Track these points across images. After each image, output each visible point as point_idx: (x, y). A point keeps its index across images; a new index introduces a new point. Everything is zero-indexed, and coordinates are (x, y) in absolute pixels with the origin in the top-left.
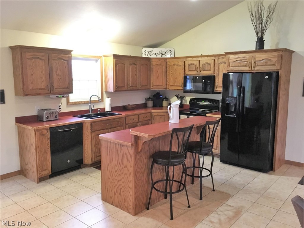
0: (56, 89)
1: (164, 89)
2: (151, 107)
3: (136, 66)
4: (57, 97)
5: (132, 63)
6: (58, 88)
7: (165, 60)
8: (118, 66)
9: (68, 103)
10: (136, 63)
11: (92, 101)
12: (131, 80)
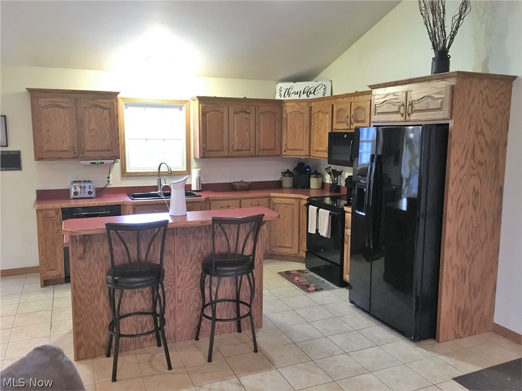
0: (88, 151)
1: (306, 156)
2: (289, 188)
3: (248, 116)
4: (91, 163)
5: (238, 110)
6: (92, 151)
7: (308, 104)
8: (208, 115)
9: (124, 174)
10: (248, 111)
11: (162, 172)
12: (236, 140)
